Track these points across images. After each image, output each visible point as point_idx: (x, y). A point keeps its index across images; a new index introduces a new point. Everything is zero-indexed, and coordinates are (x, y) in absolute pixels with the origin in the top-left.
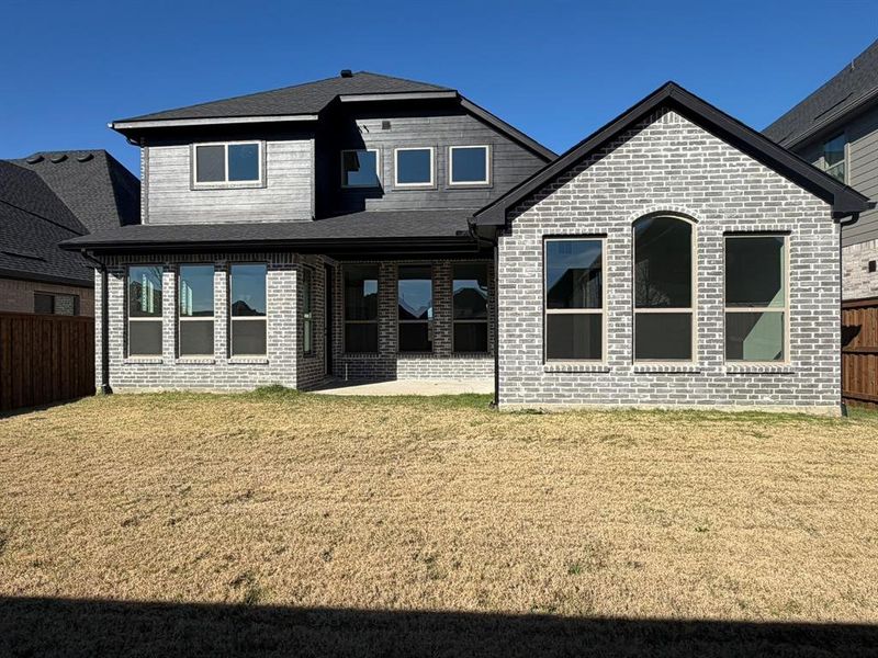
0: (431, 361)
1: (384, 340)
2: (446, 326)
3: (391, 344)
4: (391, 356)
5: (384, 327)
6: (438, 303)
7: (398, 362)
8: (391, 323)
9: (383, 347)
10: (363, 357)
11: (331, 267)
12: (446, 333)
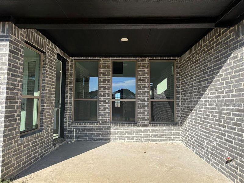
0: (135, 128)
1: (102, 113)
2: (146, 104)
3: (107, 115)
4: (107, 125)
5: (102, 103)
6: (141, 87)
7: (112, 128)
8: (107, 101)
9: (101, 117)
10: (87, 125)
11: (66, 60)
12: (146, 108)
